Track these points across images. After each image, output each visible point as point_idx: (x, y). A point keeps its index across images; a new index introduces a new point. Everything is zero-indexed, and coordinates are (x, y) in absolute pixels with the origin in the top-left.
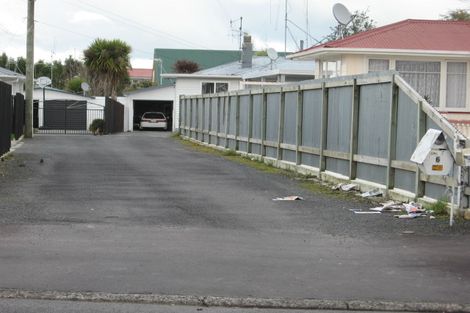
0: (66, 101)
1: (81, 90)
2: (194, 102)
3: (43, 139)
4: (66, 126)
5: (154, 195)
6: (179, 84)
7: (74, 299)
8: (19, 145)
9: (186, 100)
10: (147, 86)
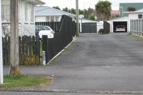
0: (90, 23)
1: (94, 19)
2: (136, 21)
3: (83, 36)
4: (90, 32)
5: (128, 55)
6: (130, 15)
7: (107, 93)
8: (75, 39)
9: (133, 21)
10: (118, 16)
